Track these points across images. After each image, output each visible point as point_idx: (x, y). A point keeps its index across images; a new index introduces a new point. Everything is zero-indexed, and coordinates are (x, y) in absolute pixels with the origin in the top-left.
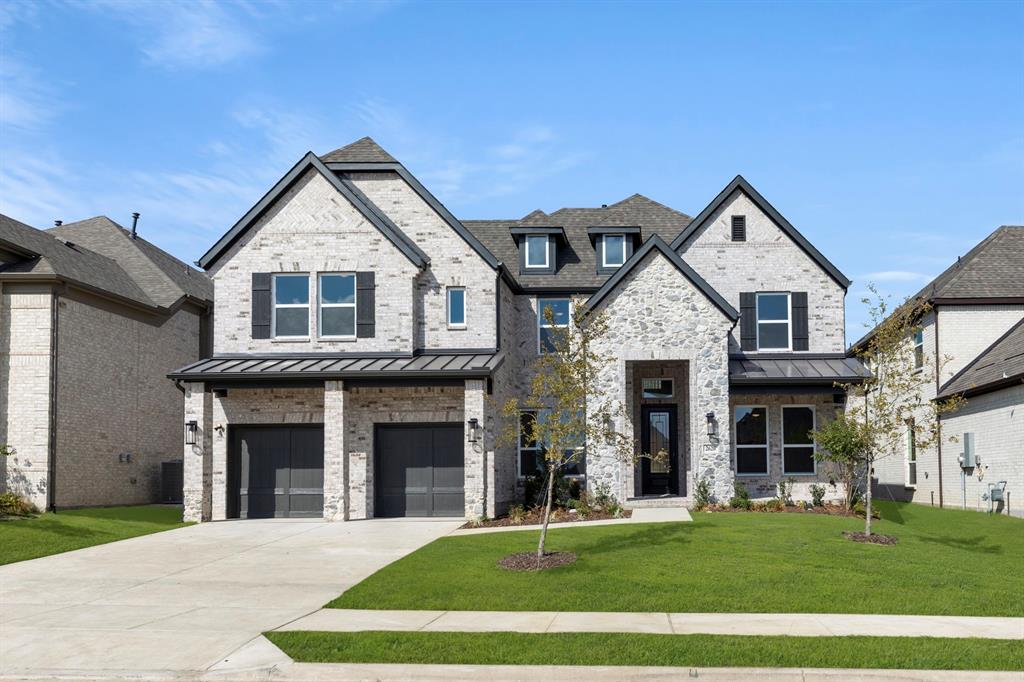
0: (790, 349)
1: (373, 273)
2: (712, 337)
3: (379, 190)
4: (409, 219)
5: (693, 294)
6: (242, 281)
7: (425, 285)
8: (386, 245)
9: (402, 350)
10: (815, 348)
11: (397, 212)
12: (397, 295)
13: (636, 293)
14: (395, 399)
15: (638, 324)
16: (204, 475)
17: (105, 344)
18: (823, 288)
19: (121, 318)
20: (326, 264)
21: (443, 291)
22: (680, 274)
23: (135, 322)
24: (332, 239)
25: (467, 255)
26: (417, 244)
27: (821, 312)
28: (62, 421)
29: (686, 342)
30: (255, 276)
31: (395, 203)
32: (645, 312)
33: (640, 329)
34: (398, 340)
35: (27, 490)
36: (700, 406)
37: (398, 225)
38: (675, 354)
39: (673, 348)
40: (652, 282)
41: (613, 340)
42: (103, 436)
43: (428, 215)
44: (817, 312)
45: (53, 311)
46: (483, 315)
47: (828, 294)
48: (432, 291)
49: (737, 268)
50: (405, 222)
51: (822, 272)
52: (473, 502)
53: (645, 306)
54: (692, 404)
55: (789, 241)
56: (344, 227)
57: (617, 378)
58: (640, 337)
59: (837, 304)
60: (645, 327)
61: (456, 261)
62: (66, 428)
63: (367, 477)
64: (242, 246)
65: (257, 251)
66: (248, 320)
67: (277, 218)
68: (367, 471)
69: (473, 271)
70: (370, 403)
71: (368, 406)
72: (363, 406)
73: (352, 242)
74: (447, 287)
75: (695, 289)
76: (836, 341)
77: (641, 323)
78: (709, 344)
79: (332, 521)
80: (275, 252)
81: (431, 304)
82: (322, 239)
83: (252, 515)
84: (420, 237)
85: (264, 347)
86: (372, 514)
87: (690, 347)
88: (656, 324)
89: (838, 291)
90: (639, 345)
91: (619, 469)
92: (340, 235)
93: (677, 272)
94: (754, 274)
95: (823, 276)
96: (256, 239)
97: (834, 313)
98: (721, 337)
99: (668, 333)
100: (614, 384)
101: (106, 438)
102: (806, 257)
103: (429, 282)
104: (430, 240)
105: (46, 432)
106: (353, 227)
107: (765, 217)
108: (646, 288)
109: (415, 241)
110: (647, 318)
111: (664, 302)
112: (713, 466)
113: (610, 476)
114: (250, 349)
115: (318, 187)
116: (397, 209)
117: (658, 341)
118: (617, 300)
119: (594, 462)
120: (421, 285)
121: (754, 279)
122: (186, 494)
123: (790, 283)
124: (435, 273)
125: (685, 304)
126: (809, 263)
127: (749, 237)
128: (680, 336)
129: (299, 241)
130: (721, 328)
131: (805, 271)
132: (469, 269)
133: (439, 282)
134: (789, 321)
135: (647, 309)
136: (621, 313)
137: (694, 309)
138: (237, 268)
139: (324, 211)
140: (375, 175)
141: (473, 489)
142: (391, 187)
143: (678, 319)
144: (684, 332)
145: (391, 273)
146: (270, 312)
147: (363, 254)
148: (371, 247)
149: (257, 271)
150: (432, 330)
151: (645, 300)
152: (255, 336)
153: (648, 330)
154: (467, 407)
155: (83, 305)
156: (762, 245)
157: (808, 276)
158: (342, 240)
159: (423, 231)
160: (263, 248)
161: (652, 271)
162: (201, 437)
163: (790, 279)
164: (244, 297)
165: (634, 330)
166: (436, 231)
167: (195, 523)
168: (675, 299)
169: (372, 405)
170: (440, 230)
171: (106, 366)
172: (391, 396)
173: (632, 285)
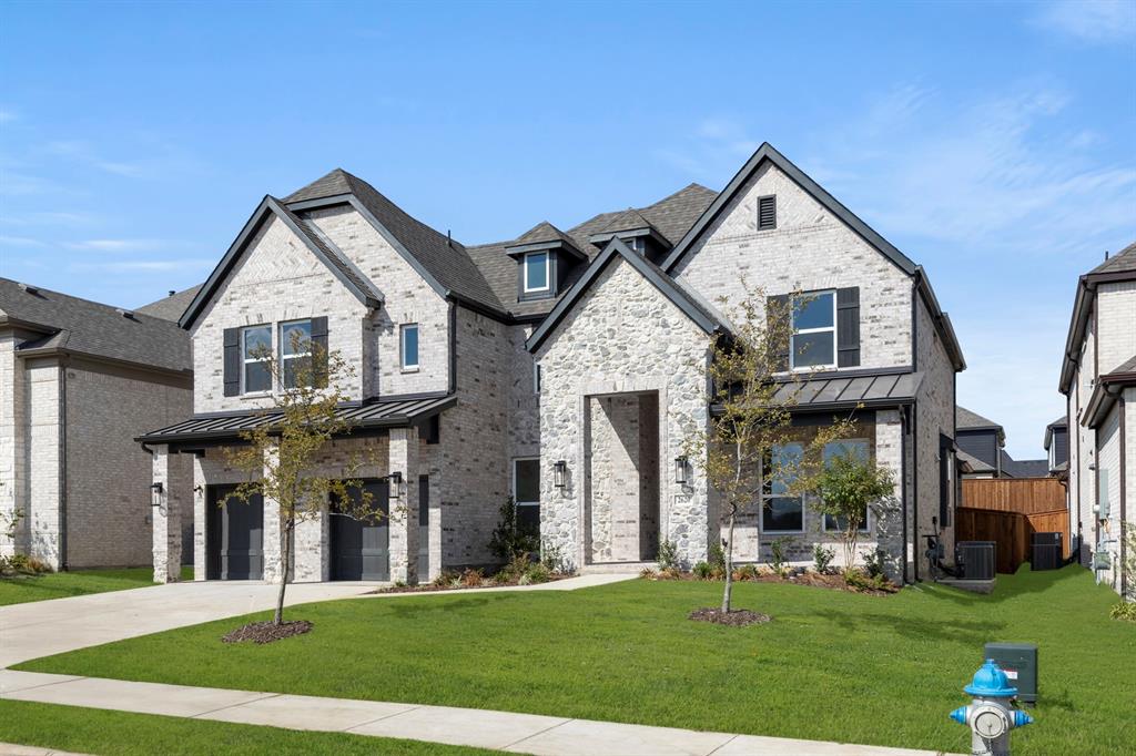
0: (834, 366)
1: (326, 318)
2: (687, 358)
3: (336, 226)
4: (364, 254)
5: (664, 307)
6: (216, 339)
7: (379, 325)
8: (338, 286)
9: (352, 399)
10: (868, 362)
11: (353, 248)
12: (348, 339)
13: (596, 312)
14: (347, 453)
15: (598, 351)
16: (169, 536)
17: (125, 410)
18: (881, 279)
19: (144, 383)
20: (285, 313)
21: (396, 330)
22: (648, 283)
23: (162, 387)
24: (290, 286)
25: (420, 288)
26: (372, 280)
27: (877, 313)
28: (74, 486)
29: (655, 368)
30: (226, 331)
31: (351, 238)
32: (607, 335)
33: (600, 356)
34: (349, 388)
35: (45, 551)
36: (671, 446)
37: (354, 262)
38: (642, 384)
39: (639, 376)
40: (615, 297)
41: (570, 372)
42: (125, 499)
43: (382, 247)
44: (872, 312)
45: (60, 381)
46: (435, 355)
47: (889, 286)
48: (386, 332)
49: (764, 265)
50: (361, 258)
51: (881, 257)
52: (397, 565)
53: (608, 327)
54: (662, 445)
55: (835, 220)
56: (301, 271)
57: (574, 417)
58: (600, 366)
59: (901, 299)
60: (606, 354)
61: (409, 295)
62: (80, 492)
63: (322, 537)
64: (216, 302)
65: (227, 306)
66: (221, 377)
67: (243, 270)
68: (323, 531)
69: (425, 304)
70: (325, 458)
71: (323, 462)
72: (318, 462)
73: (308, 286)
74: (401, 326)
75: (666, 300)
76: (901, 350)
77: (602, 348)
78: (682, 368)
79: (271, 583)
80: (243, 305)
81: (385, 346)
82: (281, 286)
83: (230, 578)
84: (374, 273)
85: (236, 404)
86: (327, 576)
87: (660, 374)
88: (620, 348)
89: (902, 280)
90: (599, 375)
91: (576, 527)
92: (297, 280)
93: (644, 280)
94: (787, 270)
95: (881, 263)
96: (227, 294)
97: (898, 311)
98: (697, 357)
99: (634, 359)
100: (571, 425)
101: (129, 501)
102: (858, 239)
103: (383, 321)
104: (384, 274)
105: (56, 497)
106: (309, 270)
107: (803, 192)
108: (608, 304)
109: (369, 277)
110: (609, 341)
111: (629, 319)
112: (686, 523)
113: (566, 535)
114: (223, 407)
115: (280, 231)
116: (353, 245)
117: (621, 368)
118: (576, 323)
119: (549, 519)
120: (375, 326)
121: (786, 277)
122: (155, 555)
123: (835, 278)
124: (389, 311)
125: (654, 320)
126: (862, 248)
127: (780, 223)
128: (648, 361)
129: (262, 291)
130: (698, 347)
131: (856, 258)
132: (422, 302)
133: (393, 320)
134: (834, 329)
135: (609, 330)
136: (580, 337)
137: (665, 325)
138: (211, 326)
139: (283, 256)
140: (333, 210)
141: (398, 551)
142: (347, 221)
143: (646, 339)
144: (653, 355)
145: (343, 316)
146: (239, 368)
147: (317, 297)
148: (324, 290)
149: (228, 327)
150: (386, 374)
151: (607, 319)
152: (227, 394)
153: (611, 356)
154: (391, 459)
155: (97, 374)
156: (797, 230)
157: (861, 265)
158: (299, 286)
159: (377, 265)
160: (233, 302)
161: (615, 282)
162: (166, 499)
163: (836, 271)
164: (218, 355)
165: (594, 358)
166: (389, 263)
167: (163, 584)
168: (642, 315)
169: (326, 461)
170: (394, 261)
171: (125, 432)
172: (342, 450)
173: (592, 303)
